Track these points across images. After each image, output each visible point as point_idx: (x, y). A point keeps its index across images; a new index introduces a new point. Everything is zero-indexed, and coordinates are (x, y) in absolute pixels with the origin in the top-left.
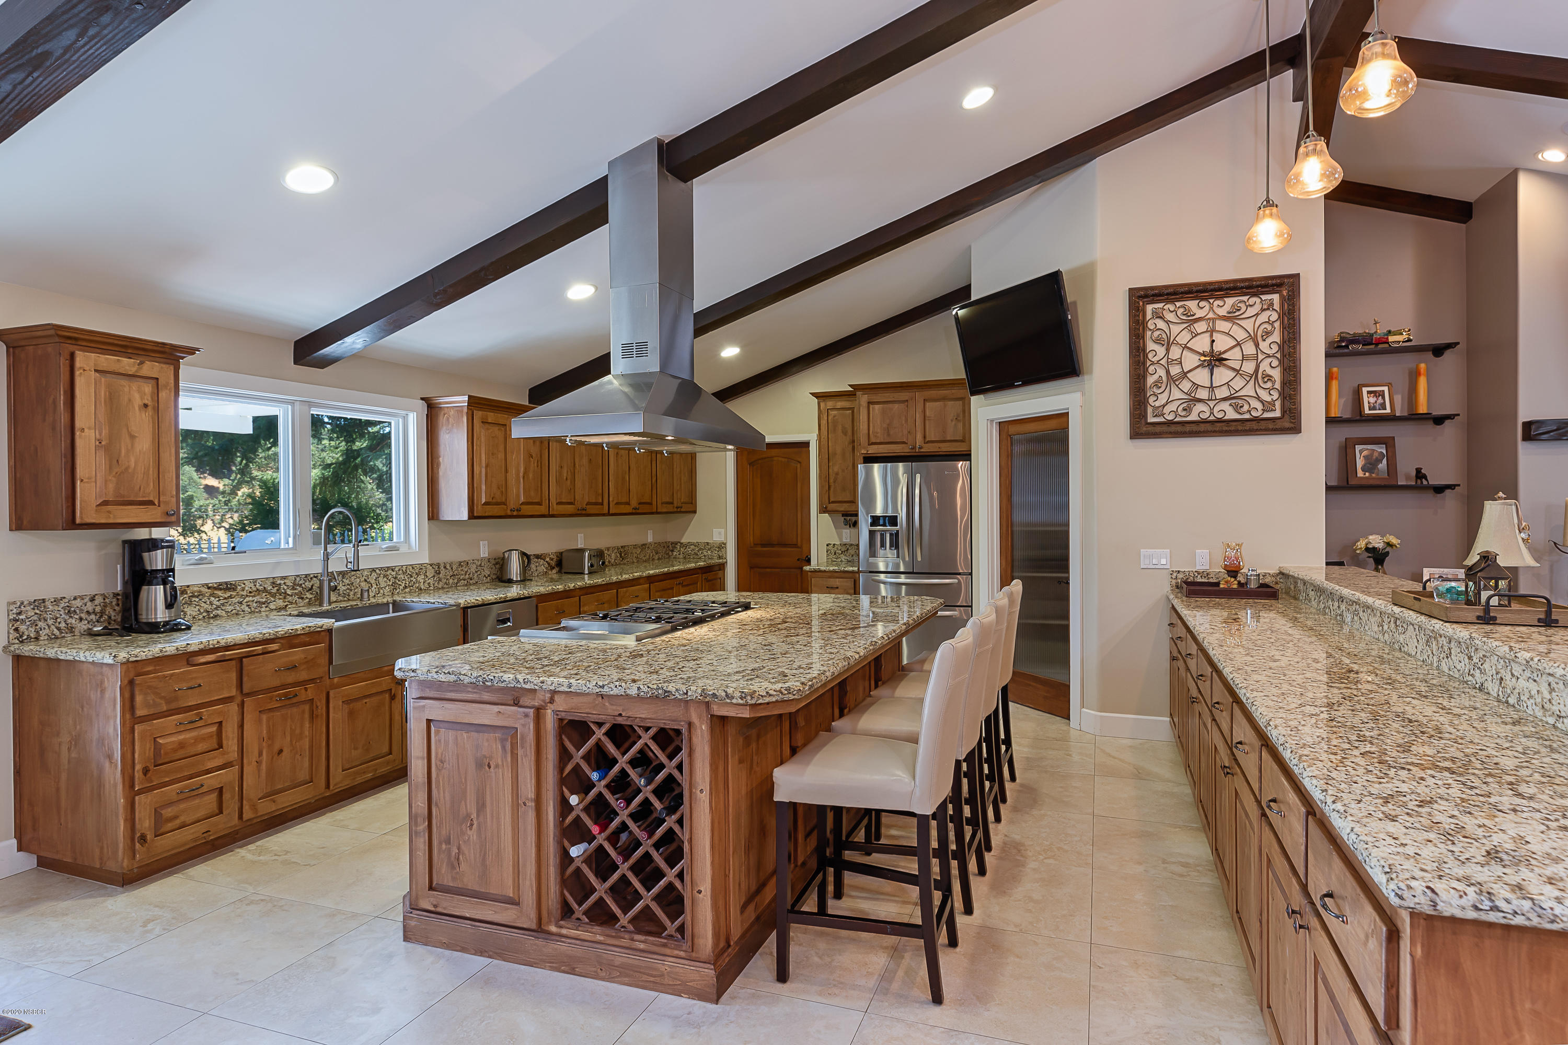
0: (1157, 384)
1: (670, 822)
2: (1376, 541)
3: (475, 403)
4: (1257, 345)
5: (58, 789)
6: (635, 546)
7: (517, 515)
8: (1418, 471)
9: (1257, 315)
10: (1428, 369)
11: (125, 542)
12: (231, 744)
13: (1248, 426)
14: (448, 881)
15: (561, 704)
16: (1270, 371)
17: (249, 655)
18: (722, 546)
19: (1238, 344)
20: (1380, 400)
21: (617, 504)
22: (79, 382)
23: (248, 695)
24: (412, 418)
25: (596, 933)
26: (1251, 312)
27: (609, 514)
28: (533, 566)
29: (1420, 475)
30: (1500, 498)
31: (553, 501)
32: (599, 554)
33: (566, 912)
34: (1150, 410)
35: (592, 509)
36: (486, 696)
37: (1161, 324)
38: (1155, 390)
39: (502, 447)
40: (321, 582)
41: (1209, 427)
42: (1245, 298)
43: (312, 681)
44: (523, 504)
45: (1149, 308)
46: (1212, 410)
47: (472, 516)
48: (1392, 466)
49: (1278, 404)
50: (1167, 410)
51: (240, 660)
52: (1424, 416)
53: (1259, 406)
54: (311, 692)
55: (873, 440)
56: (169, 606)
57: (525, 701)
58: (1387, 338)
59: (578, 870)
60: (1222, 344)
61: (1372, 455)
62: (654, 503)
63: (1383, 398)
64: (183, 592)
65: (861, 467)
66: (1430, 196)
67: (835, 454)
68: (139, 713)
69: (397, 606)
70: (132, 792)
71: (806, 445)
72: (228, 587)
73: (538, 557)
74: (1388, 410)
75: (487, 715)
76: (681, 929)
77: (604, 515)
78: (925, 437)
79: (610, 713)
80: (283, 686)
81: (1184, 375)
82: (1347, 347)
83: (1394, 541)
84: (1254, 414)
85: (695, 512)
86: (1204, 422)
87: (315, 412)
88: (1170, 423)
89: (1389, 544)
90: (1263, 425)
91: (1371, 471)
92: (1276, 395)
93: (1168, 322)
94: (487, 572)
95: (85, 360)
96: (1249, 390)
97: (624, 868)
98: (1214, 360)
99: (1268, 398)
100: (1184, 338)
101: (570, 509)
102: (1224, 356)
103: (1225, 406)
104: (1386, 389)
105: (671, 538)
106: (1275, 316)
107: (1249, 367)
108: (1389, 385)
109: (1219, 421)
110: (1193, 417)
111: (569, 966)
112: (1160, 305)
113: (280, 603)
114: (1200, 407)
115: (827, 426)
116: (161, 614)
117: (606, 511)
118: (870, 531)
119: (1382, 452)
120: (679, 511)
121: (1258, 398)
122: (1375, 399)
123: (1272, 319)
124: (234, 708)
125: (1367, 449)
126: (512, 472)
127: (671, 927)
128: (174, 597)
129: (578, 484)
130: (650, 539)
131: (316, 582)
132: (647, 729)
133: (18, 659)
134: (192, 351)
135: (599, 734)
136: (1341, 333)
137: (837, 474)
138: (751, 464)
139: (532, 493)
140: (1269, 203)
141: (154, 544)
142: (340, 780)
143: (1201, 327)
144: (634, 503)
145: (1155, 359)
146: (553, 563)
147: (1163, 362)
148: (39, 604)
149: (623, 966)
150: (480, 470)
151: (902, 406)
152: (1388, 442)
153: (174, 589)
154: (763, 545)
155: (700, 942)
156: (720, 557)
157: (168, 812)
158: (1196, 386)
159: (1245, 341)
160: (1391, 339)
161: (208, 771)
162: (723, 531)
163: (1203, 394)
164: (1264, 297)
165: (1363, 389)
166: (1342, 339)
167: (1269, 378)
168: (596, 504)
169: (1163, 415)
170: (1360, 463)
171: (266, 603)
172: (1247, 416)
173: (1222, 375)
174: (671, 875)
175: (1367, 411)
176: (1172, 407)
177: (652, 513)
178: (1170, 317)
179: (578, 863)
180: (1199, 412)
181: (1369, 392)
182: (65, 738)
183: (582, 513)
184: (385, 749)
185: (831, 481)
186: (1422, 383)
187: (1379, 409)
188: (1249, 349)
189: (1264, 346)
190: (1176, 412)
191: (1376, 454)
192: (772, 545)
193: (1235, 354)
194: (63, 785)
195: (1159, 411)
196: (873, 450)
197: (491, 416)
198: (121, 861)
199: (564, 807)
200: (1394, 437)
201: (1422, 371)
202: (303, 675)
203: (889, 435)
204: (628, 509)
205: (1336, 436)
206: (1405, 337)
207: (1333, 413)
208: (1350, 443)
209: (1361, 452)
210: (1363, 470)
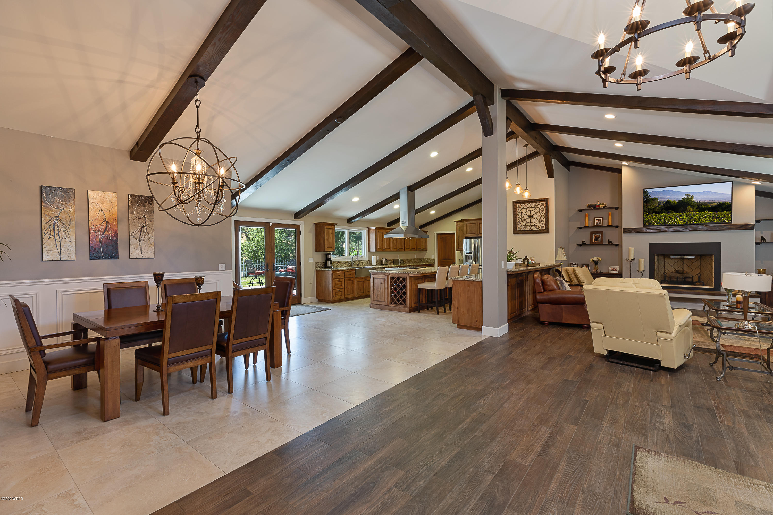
0: (519, 222)
1: (404, 290)
2: (595, 259)
3: (377, 228)
4: (540, 214)
5: (322, 289)
6: (412, 259)
7: (384, 251)
8: (609, 240)
9: (540, 207)
11: (325, 254)
12: (343, 285)
13: (538, 231)
14: (376, 300)
15: (391, 275)
16: (543, 219)
17: (345, 272)
18: (434, 259)
19: (536, 213)
20: (599, 222)
21: (407, 248)
22: (325, 230)
23: (345, 278)
24: (365, 231)
25: (395, 305)
26: (539, 206)
27: (404, 251)
28: (388, 262)
31: (392, 248)
32: (402, 260)
33: (391, 303)
34: (517, 228)
35: (400, 250)
36: (381, 274)
37: (520, 209)
38: (519, 223)
39: (382, 237)
40: (352, 262)
41: (529, 232)
42: (537, 203)
43: (352, 277)
44: (386, 248)
45: (517, 205)
46: (530, 228)
47: (376, 251)
48: (602, 239)
49: (544, 226)
50: (521, 228)
51: (344, 272)
52: (611, 226)
53: (540, 227)
54: (353, 279)
55: (467, 233)
56: (331, 264)
57: (386, 274)
59: (393, 297)
60: (533, 213)
62: (416, 248)
63: (600, 221)
64: (333, 262)
65: (464, 240)
67: (460, 236)
68: (334, 278)
69: (363, 267)
70: (333, 289)
71: (454, 233)
72: (339, 262)
73: (389, 260)
74: (601, 225)
75: (381, 277)
76: (405, 304)
77: (403, 251)
78: (480, 232)
79: (397, 276)
80: (349, 278)
81: (525, 220)
82: (590, 208)
83: (600, 259)
84: (540, 229)
85: (427, 251)
86: (529, 230)
87: (350, 231)
88: (522, 231)
89: (599, 260)
90: (541, 231)
91: (596, 240)
92: (544, 224)
93: (521, 208)
94: (379, 263)
95: (326, 227)
96: (538, 224)
97: (398, 297)
98: (531, 217)
99: (542, 225)
100: (525, 211)
101: (396, 249)
102: (533, 216)
103: (533, 227)
105: (421, 257)
106: (544, 207)
107: (538, 218)
108: (602, 218)
109: (532, 230)
110: (527, 229)
111: (391, 310)
112: (520, 205)
113: (346, 266)
114: (528, 227)
115: (458, 229)
116: (330, 265)
117: (404, 250)
118: (466, 255)
119: (600, 236)
120: (422, 250)
121: (540, 225)
123: (543, 208)
124: (344, 279)
125: (596, 235)
126: (384, 242)
127: (404, 304)
128: (332, 262)
129: (397, 244)
130: (416, 257)
131: (351, 262)
132: (401, 278)
133: (317, 270)
134: (337, 224)
135: (395, 279)
136: (589, 204)
137: (460, 241)
138: (441, 238)
139: (388, 246)
140: (527, 189)
141: (329, 254)
142: (357, 295)
143: (528, 209)
144: (411, 248)
145: (519, 217)
146: (392, 262)
147: (520, 217)
148: (318, 263)
149: (398, 309)
150: (378, 242)
151: (474, 224)
152: (602, 233)
153: (332, 261)
154: (444, 259)
155: (408, 305)
156: (433, 262)
157: (336, 293)
158: (527, 223)
159: (537, 212)
160: (601, 206)
161: (340, 289)
162: (434, 255)
163: (529, 224)
164: (541, 203)
165: (595, 219)
166: (589, 206)
167: (542, 221)
168: (401, 248)
169: (520, 229)
170: (594, 238)
171: (344, 265)
172: (538, 229)
173: (533, 220)
174: (404, 297)
175: (595, 225)
176: (522, 227)
177: (415, 251)
178: (522, 207)
179: (393, 296)
180: (528, 228)
181: (597, 220)
182: (323, 282)
183: (398, 251)
184: (363, 291)
185: (459, 243)
186: (611, 217)
187: (599, 224)
188: (538, 214)
189: (541, 214)
190: (523, 228)
191: (598, 236)
192: (446, 259)
193: (535, 216)
194: (323, 289)
195: (520, 228)
196: (467, 235)
197: (380, 231)
198: (331, 299)
199: (391, 289)
201: (610, 214)
202: (352, 276)
203: (471, 232)
204: (409, 250)
205: (589, 231)
206: (604, 205)
207: (587, 225)
208: (592, 233)
209: (594, 235)
210: (594, 240)
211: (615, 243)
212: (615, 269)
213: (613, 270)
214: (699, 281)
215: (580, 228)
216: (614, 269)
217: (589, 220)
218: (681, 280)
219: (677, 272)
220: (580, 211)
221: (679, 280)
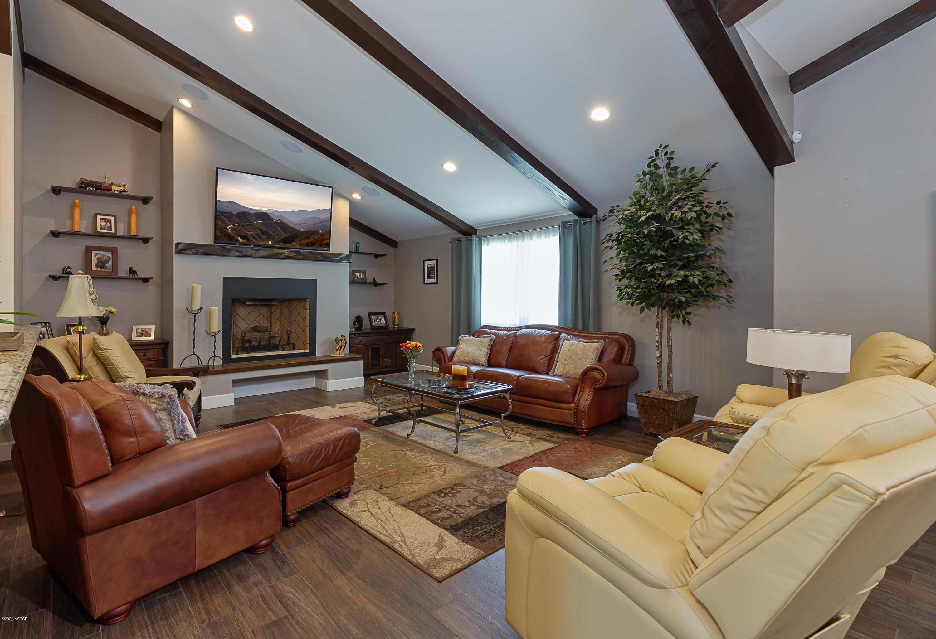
8: (131, 268)
10: (136, 210)
20: (108, 224)
29: (132, 271)
30: (79, 274)
52: (134, 237)
58: (111, 187)
61: (102, 258)
63: (110, 223)
66: (138, 111)
74: (113, 231)
82: (85, 188)
83: (113, 310)
89: (110, 313)
91: (102, 267)
104: (112, 218)
108: (115, 216)
119: (109, 256)
122: (105, 223)
125: (100, 254)
136: (82, 178)
152: (114, 251)
160: (113, 188)
165: (98, 216)
166: (82, 183)
170: (94, 261)
175: (99, 230)
181: (101, 219)
186: (134, 217)
187: (107, 230)
191: (105, 258)
200: (117, 248)
201: (134, 211)
205: (82, 244)
206: (122, 188)
207: (76, 229)
208: (89, 250)
209: (96, 255)
210: (97, 266)
211: (141, 275)
212: (146, 331)
213: (141, 335)
214: (289, 343)
215: (55, 234)
216: (144, 333)
217: (81, 218)
218: (264, 343)
219: (255, 329)
220: (56, 191)
221: (262, 343)
